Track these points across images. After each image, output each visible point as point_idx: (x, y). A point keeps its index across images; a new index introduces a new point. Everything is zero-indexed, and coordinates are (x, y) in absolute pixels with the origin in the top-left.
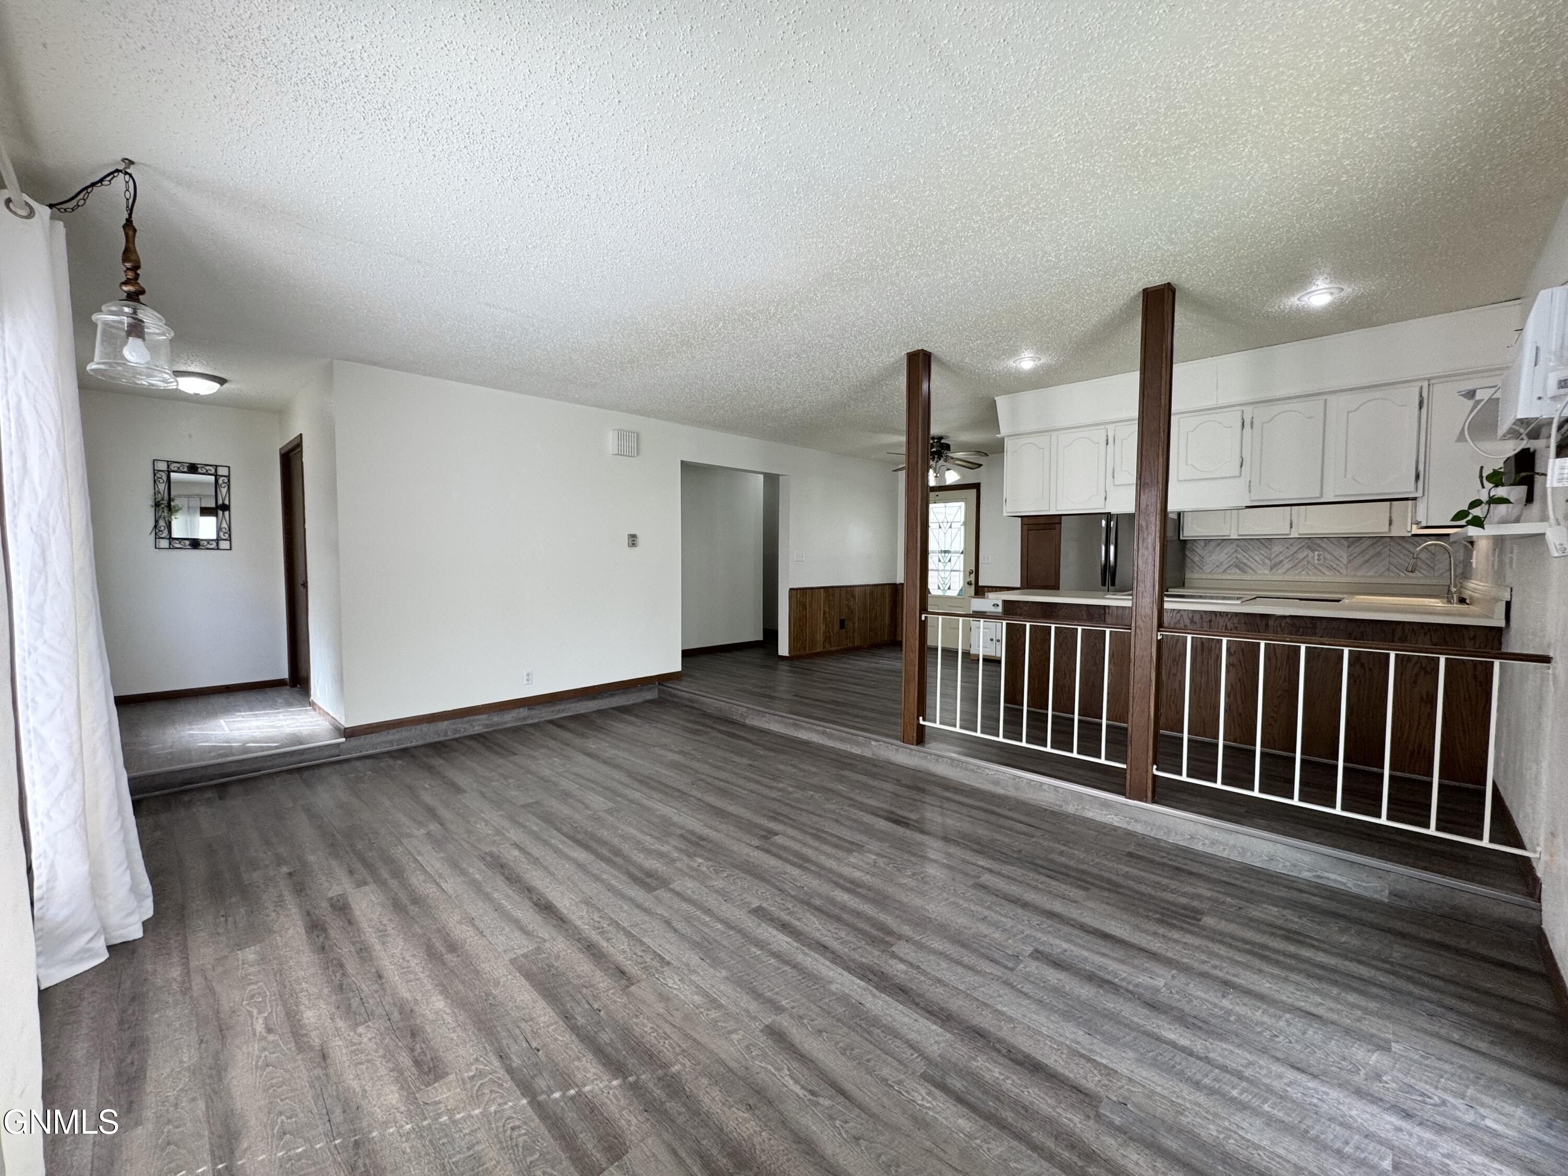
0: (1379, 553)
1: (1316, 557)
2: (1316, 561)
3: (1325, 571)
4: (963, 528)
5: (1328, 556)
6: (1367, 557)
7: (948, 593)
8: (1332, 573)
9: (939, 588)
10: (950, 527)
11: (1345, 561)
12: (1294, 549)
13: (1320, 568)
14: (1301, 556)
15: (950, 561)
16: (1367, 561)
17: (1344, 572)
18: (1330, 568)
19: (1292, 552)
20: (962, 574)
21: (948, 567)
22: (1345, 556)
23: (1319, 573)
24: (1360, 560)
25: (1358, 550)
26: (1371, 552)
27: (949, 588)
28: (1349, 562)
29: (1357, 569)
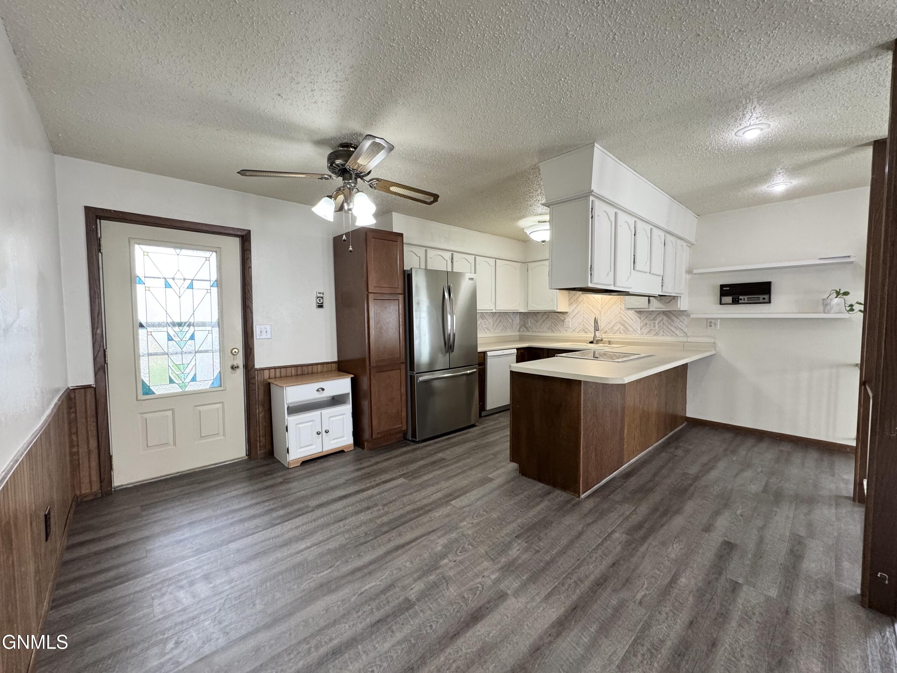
0: (500, 321)
1: (484, 323)
2: (484, 326)
4: (215, 290)
5: (487, 322)
7: (192, 387)
8: (487, 332)
9: (171, 381)
10: (191, 287)
13: (485, 329)
14: (479, 322)
15: (192, 337)
16: (497, 325)
17: (491, 331)
18: (488, 329)
20: (217, 355)
21: (190, 346)
22: (492, 322)
25: (496, 319)
27: (194, 379)
28: (493, 325)
29: (495, 329)
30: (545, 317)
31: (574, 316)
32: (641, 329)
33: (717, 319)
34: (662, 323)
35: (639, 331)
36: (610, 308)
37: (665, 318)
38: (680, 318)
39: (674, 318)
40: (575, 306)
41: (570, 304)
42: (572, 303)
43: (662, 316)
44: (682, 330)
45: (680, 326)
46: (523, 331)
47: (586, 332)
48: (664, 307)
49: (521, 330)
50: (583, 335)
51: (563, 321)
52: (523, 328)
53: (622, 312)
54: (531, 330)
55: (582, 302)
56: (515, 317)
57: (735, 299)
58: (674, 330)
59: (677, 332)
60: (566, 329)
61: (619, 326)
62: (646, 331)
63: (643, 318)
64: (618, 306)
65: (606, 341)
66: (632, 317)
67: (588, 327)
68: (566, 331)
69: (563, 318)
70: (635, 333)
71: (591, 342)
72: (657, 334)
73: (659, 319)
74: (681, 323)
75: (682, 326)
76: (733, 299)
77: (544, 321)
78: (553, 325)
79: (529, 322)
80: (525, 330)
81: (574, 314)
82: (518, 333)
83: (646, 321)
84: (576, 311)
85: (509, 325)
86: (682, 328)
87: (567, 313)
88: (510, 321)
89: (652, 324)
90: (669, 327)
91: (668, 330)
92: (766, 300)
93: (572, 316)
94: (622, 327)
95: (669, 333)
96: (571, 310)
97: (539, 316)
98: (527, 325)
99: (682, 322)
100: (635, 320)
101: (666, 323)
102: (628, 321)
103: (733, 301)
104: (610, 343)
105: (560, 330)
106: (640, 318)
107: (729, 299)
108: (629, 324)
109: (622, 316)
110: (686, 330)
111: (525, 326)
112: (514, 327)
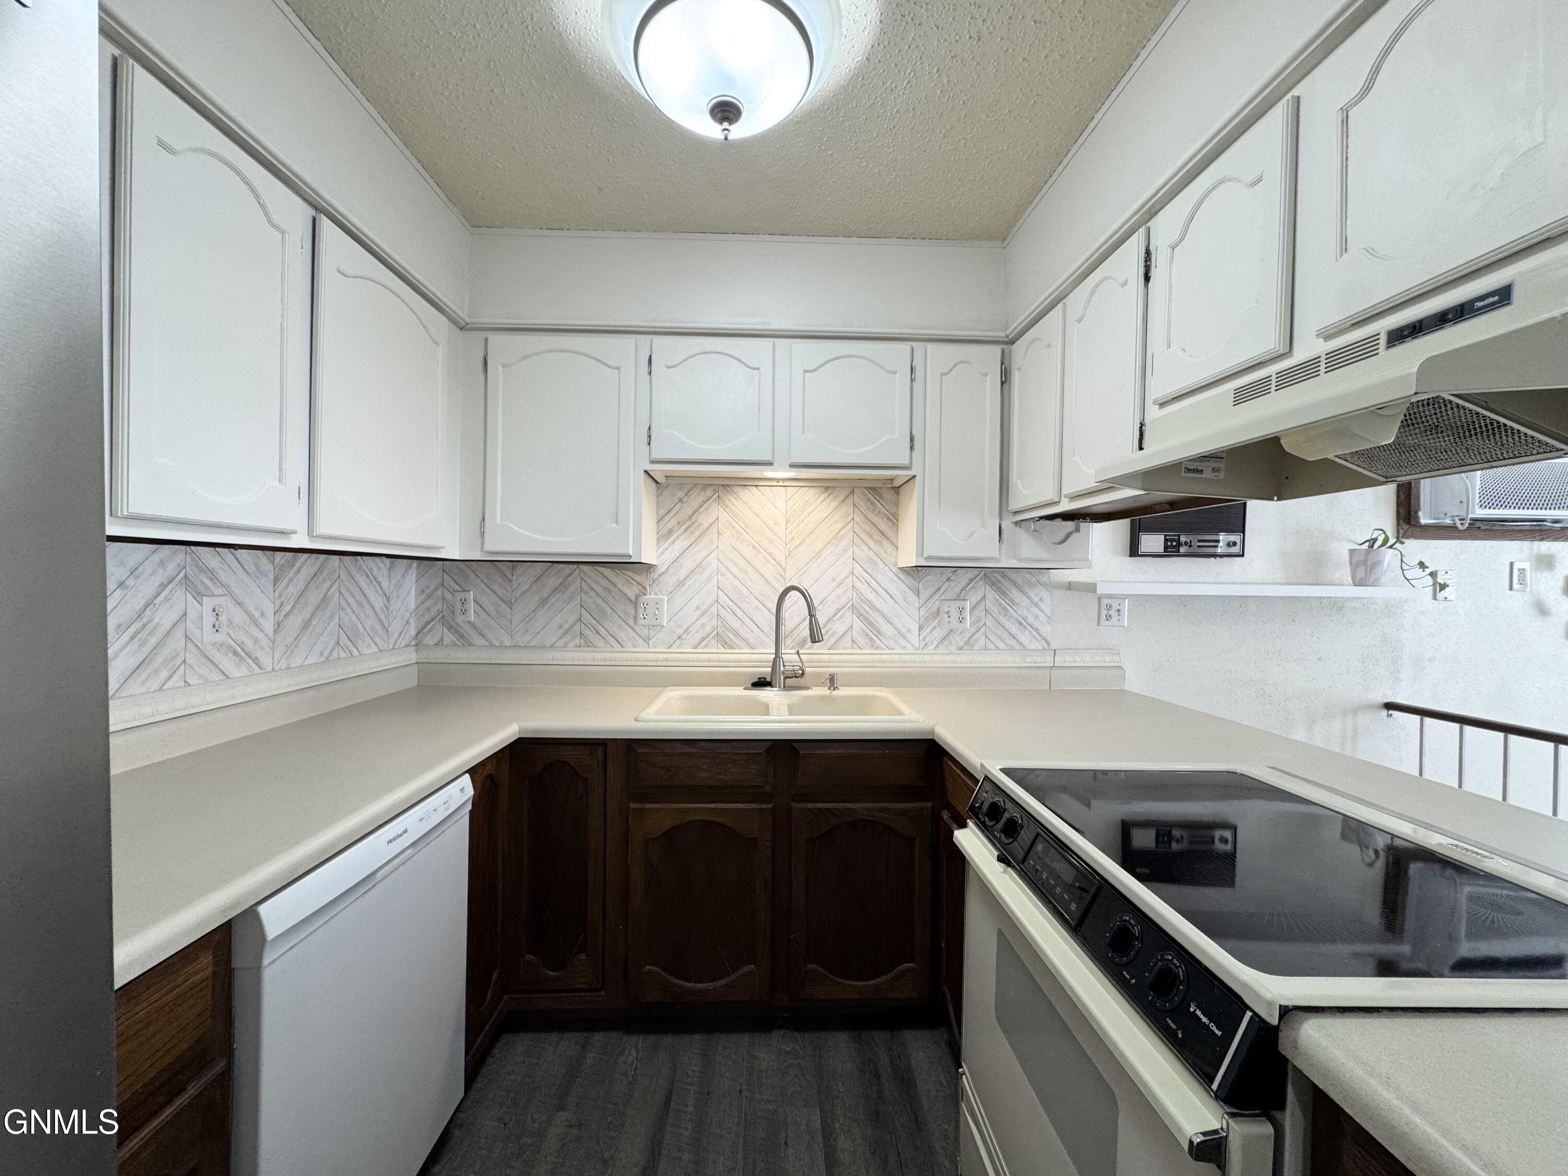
0: (325, 600)
1: (209, 619)
2: (209, 636)
3: (227, 664)
5: (239, 617)
6: (307, 613)
8: (236, 672)
11: (268, 625)
12: (147, 587)
13: (218, 657)
14: (165, 617)
16: (307, 624)
17: (266, 661)
18: (240, 653)
19: (139, 603)
22: (270, 609)
23: (216, 676)
24: (296, 622)
25: (293, 590)
26: (314, 598)
28: (278, 626)
29: (290, 649)
30: (552, 581)
31: (681, 584)
32: (920, 628)
33: (1123, 597)
34: (981, 607)
35: (914, 638)
36: (818, 554)
37: (991, 594)
38: (1031, 594)
39: (1015, 594)
40: (680, 545)
41: (664, 536)
42: (670, 532)
43: (982, 589)
44: (1036, 630)
45: (1031, 620)
46: (440, 643)
47: (725, 644)
48: (1045, 555)
49: (430, 640)
50: (715, 654)
51: (635, 604)
52: (440, 632)
53: (858, 570)
54: (478, 641)
55: (714, 530)
56: (399, 586)
57: (1172, 541)
58: (1014, 629)
59: (1024, 638)
60: (643, 632)
61: (849, 618)
62: (938, 634)
63: (925, 595)
64: (845, 551)
65: (819, 675)
66: (893, 590)
67: (736, 624)
68: (647, 640)
69: (631, 592)
70: (904, 643)
71: (761, 683)
72: (969, 643)
73: (973, 598)
74: (1035, 610)
75: (1037, 617)
76: (1166, 540)
77: (543, 602)
78: (586, 617)
79: (472, 606)
80: (449, 637)
81: (682, 574)
82: (412, 656)
83: (934, 604)
84: (689, 563)
85: (371, 621)
86: (1037, 625)
87: (649, 567)
88: (378, 602)
89: (955, 614)
90: (1003, 620)
91: (1000, 631)
92: (1235, 550)
93: (670, 581)
94: (858, 624)
95: (1003, 640)
96: (669, 556)
97: (524, 579)
98: (460, 619)
99: (1036, 605)
100: (901, 601)
101: (994, 609)
102: (878, 603)
103: (1166, 548)
104: (832, 681)
105: (622, 636)
106: (917, 593)
107: (1152, 542)
108: (884, 616)
109: (858, 584)
110: (1046, 630)
111: (447, 620)
112: (396, 626)
